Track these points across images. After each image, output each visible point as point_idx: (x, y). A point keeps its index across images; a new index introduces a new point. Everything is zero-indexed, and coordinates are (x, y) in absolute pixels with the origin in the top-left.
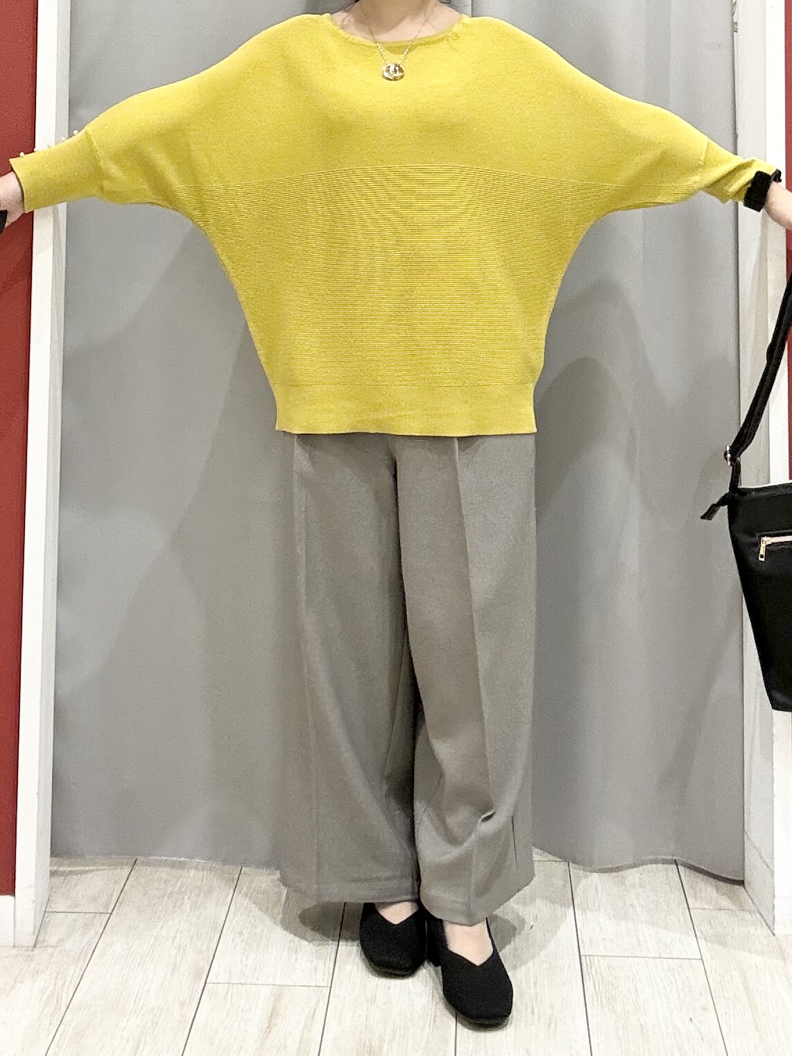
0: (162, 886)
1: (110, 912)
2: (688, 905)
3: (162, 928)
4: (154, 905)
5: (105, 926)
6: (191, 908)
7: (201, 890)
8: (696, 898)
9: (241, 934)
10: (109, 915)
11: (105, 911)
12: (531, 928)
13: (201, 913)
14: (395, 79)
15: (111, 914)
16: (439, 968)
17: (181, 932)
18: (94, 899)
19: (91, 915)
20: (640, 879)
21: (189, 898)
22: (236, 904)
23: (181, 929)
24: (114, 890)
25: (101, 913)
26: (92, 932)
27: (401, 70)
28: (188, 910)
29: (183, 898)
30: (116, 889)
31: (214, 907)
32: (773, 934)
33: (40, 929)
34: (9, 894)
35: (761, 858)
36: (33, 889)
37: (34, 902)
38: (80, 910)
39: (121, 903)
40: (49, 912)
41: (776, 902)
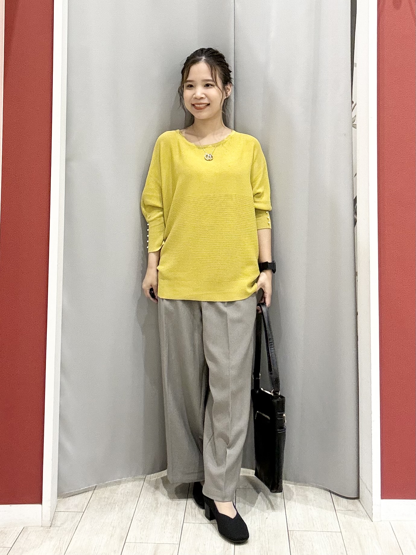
0: (106, 500)
1: (83, 511)
2: (335, 509)
3: (106, 518)
4: (103, 509)
5: (81, 517)
7: (123, 502)
8: (338, 505)
9: (140, 521)
10: (82, 513)
11: (81, 511)
12: (267, 518)
13: (123, 512)
14: (209, 160)
15: (84, 512)
17: (114, 520)
18: (76, 506)
19: (75, 513)
20: (314, 497)
21: (118, 506)
22: (138, 508)
24: (85, 502)
25: (79, 512)
26: (76, 520)
27: (212, 157)
28: (117, 511)
29: (115, 505)
30: (86, 502)
31: (129, 510)
32: (372, 521)
33: (53, 519)
34: (39, 504)
35: (367, 488)
36: (50, 502)
37: (50, 507)
38: (70, 511)
39: (88, 507)
40: (57, 512)
41: (373, 507)
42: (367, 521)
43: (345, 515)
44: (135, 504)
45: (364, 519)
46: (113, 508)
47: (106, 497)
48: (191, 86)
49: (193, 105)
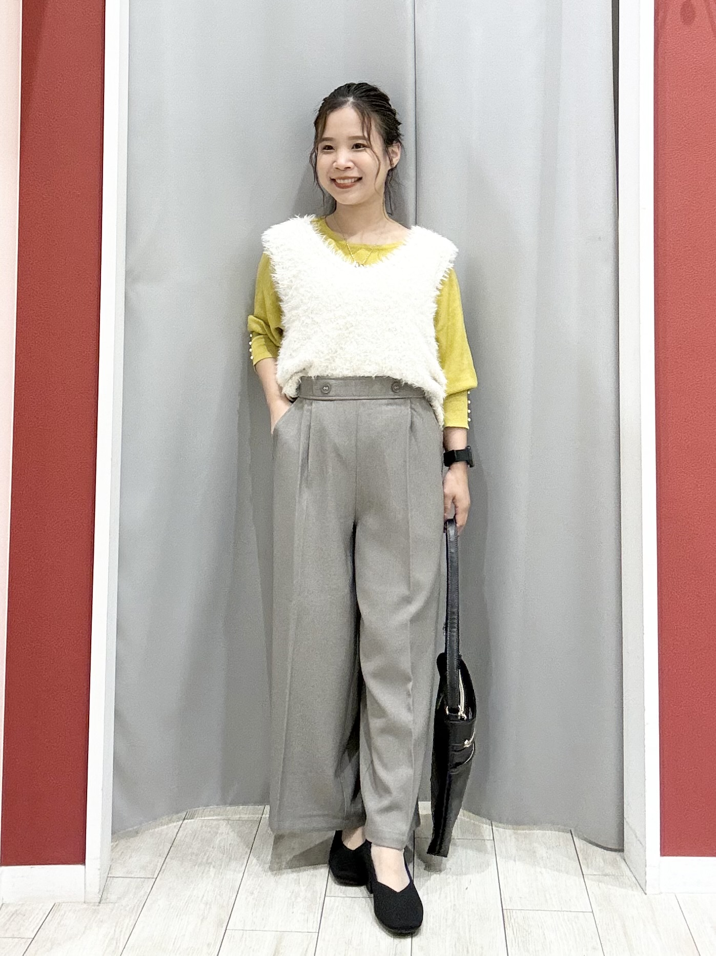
0: (194, 858)
1: (155, 876)
2: (582, 872)
3: (194, 888)
4: (188, 872)
5: (152, 888)
6: (215, 874)
7: (223, 861)
8: (588, 867)
9: (252, 893)
10: (154, 880)
11: (152, 877)
12: (467, 889)
13: (223, 878)
16: (372, 895)
17: (208, 892)
18: (144, 867)
19: (142, 879)
20: (547, 852)
22: (248, 871)
23: (208, 890)
24: (158, 862)
25: (148, 878)
26: (142, 892)
28: (213, 875)
29: (209, 867)
30: (160, 860)
31: (233, 874)
32: (646, 894)
33: (104, 890)
34: (81, 864)
35: (636, 837)
36: (99, 860)
37: (99, 870)
38: (132, 876)
39: (164, 870)
40: (111, 877)
41: (647, 869)
42: (638, 893)
43: (600, 884)
44: (242, 864)
45: (632, 890)
46: (206, 871)
47: (194, 853)
48: (330, 148)
49: (333, 180)
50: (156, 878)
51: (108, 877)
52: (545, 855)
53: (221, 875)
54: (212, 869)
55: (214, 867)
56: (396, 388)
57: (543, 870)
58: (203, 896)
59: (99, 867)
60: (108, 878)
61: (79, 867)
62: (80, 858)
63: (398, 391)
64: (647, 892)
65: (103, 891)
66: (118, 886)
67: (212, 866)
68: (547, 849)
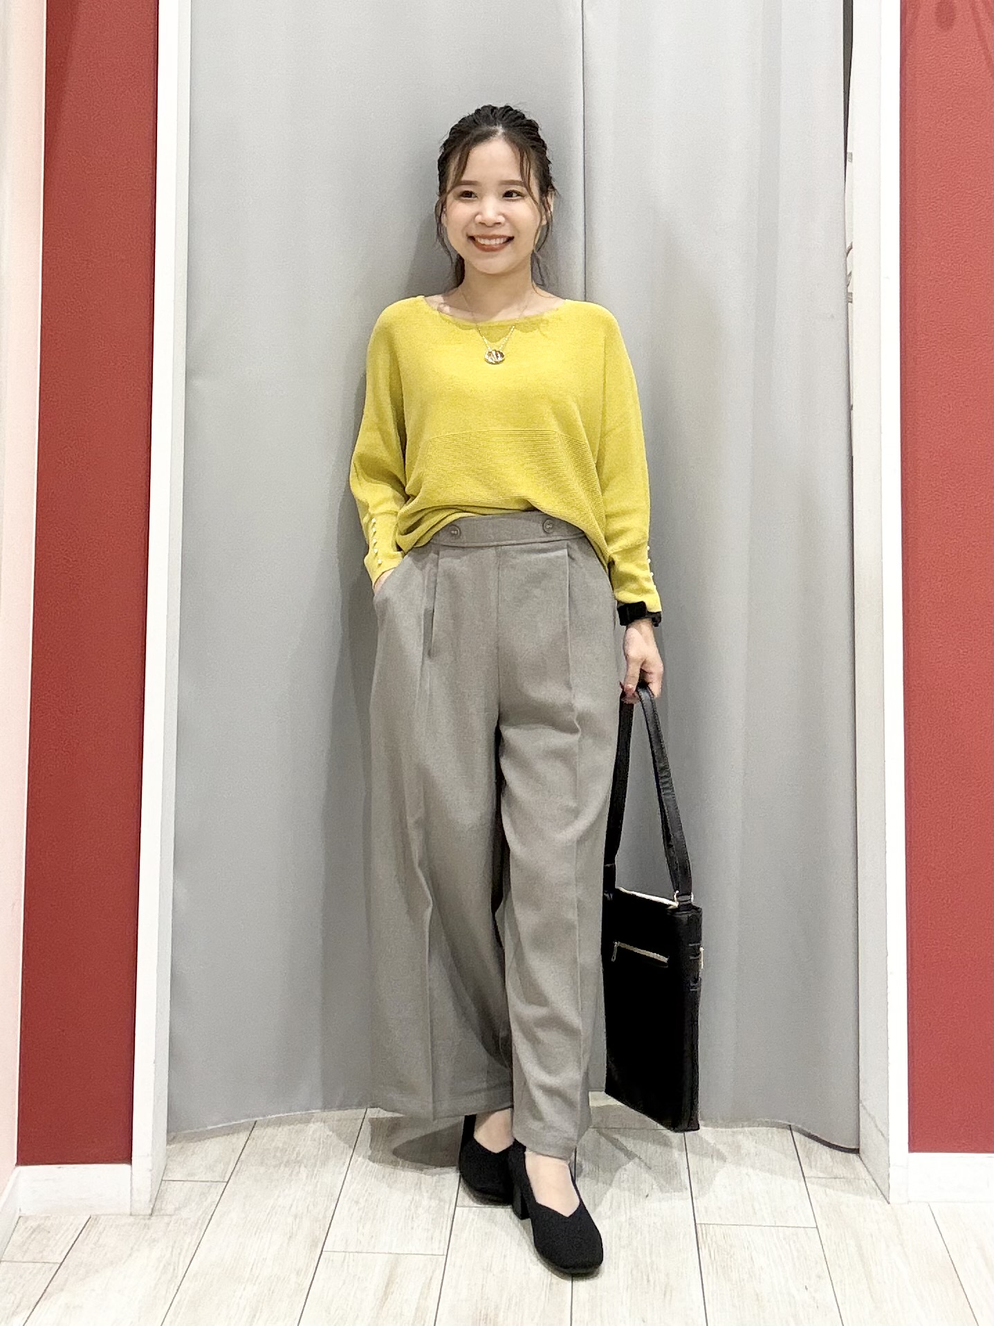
1: (227, 1179)
2: (803, 1174)
3: (279, 1196)
5: (222, 1194)
6: (307, 1177)
7: (317, 1160)
8: (810, 1166)
9: (357, 1202)
10: (224, 1184)
11: (221, 1180)
12: (647, 1196)
13: (318, 1181)
14: (495, 363)
17: (298, 1201)
18: (210, 1168)
19: (208, 1184)
20: (756, 1147)
22: (352, 1172)
23: (297, 1197)
24: (230, 1159)
25: (217, 1182)
26: (209, 1202)
27: (503, 354)
28: (304, 1178)
29: (299, 1167)
30: (233, 1156)
31: (331, 1176)
32: (889, 1203)
33: (157, 1197)
34: (126, 1163)
35: (876, 1126)
36: (150, 1158)
37: (151, 1170)
38: (196, 1178)
39: (238, 1172)
40: (166, 1181)
41: (891, 1170)
42: (878, 1202)
43: (828, 1190)
44: (344, 1164)
45: (871, 1198)
46: (294, 1173)
47: (278, 1147)
48: (468, 194)
49: (472, 238)
50: (228, 1182)
51: (162, 1180)
52: (753, 1151)
53: (315, 1178)
54: (302, 1168)
55: (305, 1167)
56: (548, 527)
57: (751, 1171)
58: (292, 1205)
59: (151, 1168)
60: (163, 1182)
61: (124, 1167)
62: (124, 1154)
63: (551, 531)
64: (890, 1201)
65: (156, 1199)
66: (175, 1193)
67: (303, 1166)
68: (756, 1143)
